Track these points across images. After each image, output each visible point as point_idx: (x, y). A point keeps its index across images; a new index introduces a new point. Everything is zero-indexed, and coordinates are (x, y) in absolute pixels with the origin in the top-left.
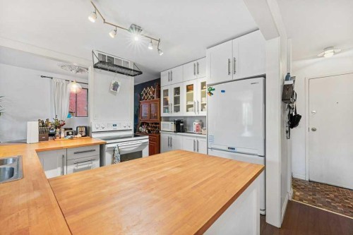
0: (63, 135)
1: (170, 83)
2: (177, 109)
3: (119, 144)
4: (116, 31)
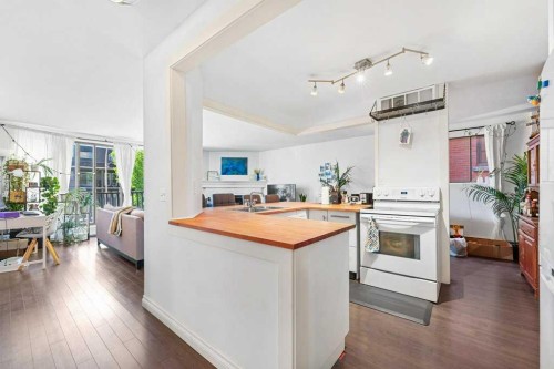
0: (347, 200)
4: (343, 85)
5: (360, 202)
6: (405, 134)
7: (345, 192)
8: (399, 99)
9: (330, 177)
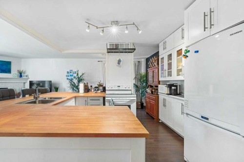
0: (93, 90)
1: (165, 51)
2: (170, 74)
3: (113, 98)
4: (103, 31)
5: (100, 91)
6: (119, 62)
7: (91, 86)
8: (117, 45)
9: (73, 77)
